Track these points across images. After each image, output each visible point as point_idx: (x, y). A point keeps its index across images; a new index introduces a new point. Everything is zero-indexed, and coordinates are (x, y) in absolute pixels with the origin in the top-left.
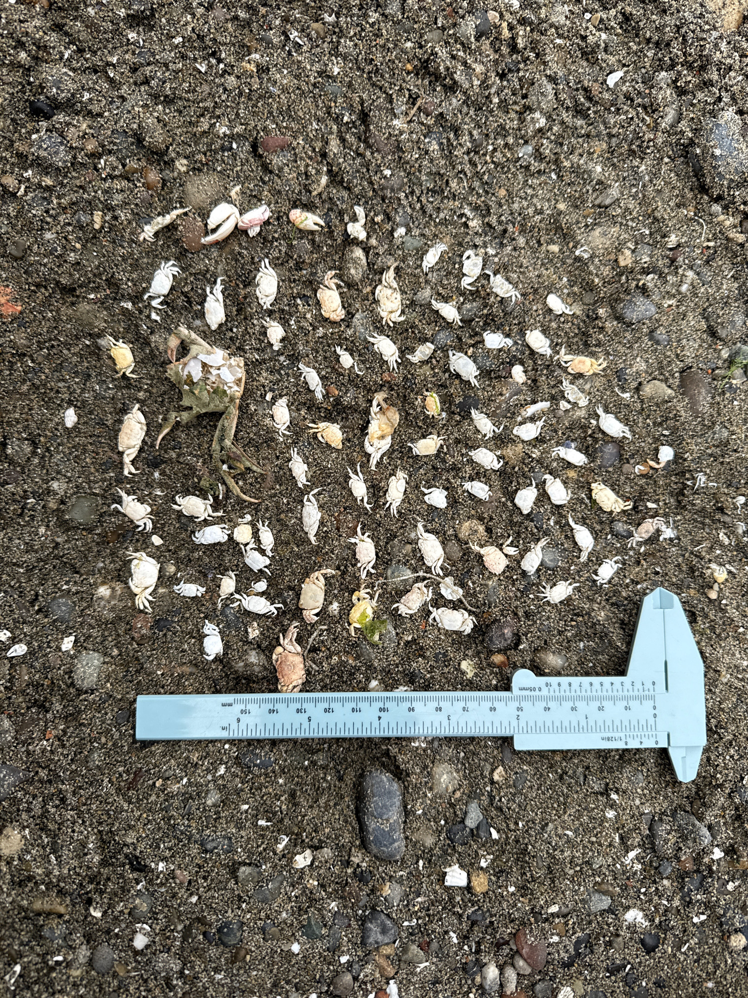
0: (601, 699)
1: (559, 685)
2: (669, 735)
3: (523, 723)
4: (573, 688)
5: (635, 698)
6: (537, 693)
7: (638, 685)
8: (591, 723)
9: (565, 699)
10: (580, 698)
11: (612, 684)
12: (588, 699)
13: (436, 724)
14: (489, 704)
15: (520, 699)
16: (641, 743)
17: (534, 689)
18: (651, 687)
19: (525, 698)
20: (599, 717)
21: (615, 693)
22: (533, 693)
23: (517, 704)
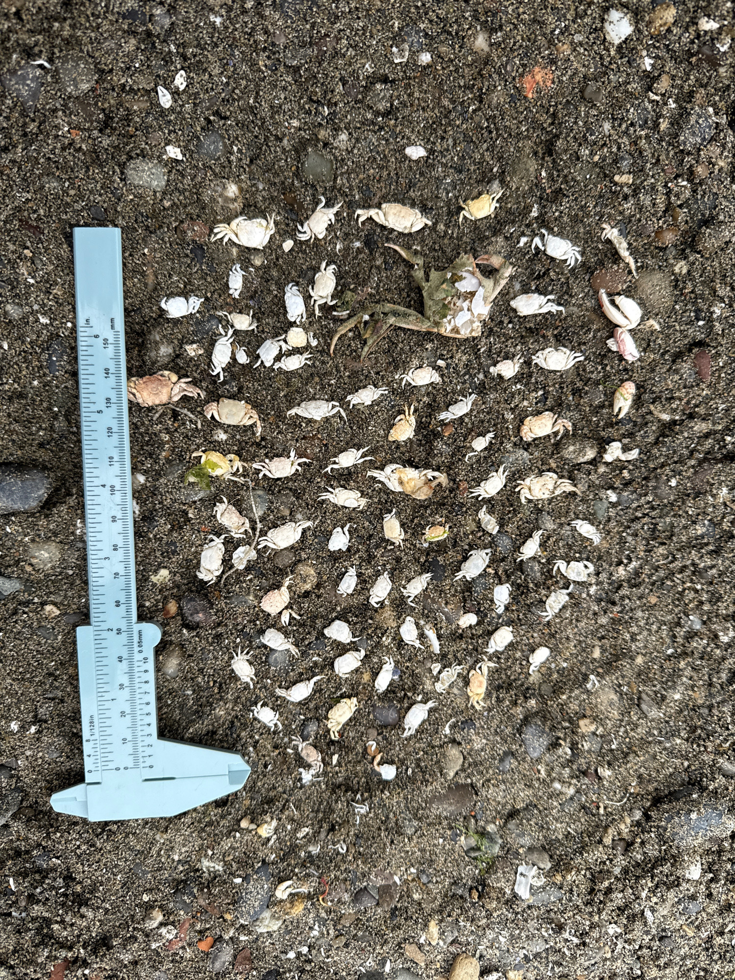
0: (133, 714)
1: (146, 671)
2: (98, 783)
3: (105, 634)
4: (143, 685)
5: (135, 748)
6: (136, 649)
7: (149, 751)
8: (108, 705)
9: (131, 678)
10: (133, 692)
11: (149, 725)
12: (132, 701)
13: (99, 545)
14: (123, 600)
15: (130, 631)
16: (89, 756)
17: (140, 646)
18: (147, 764)
19: (131, 637)
20: (115, 713)
21: (140, 728)
22: (136, 644)
23: (124, 628)
